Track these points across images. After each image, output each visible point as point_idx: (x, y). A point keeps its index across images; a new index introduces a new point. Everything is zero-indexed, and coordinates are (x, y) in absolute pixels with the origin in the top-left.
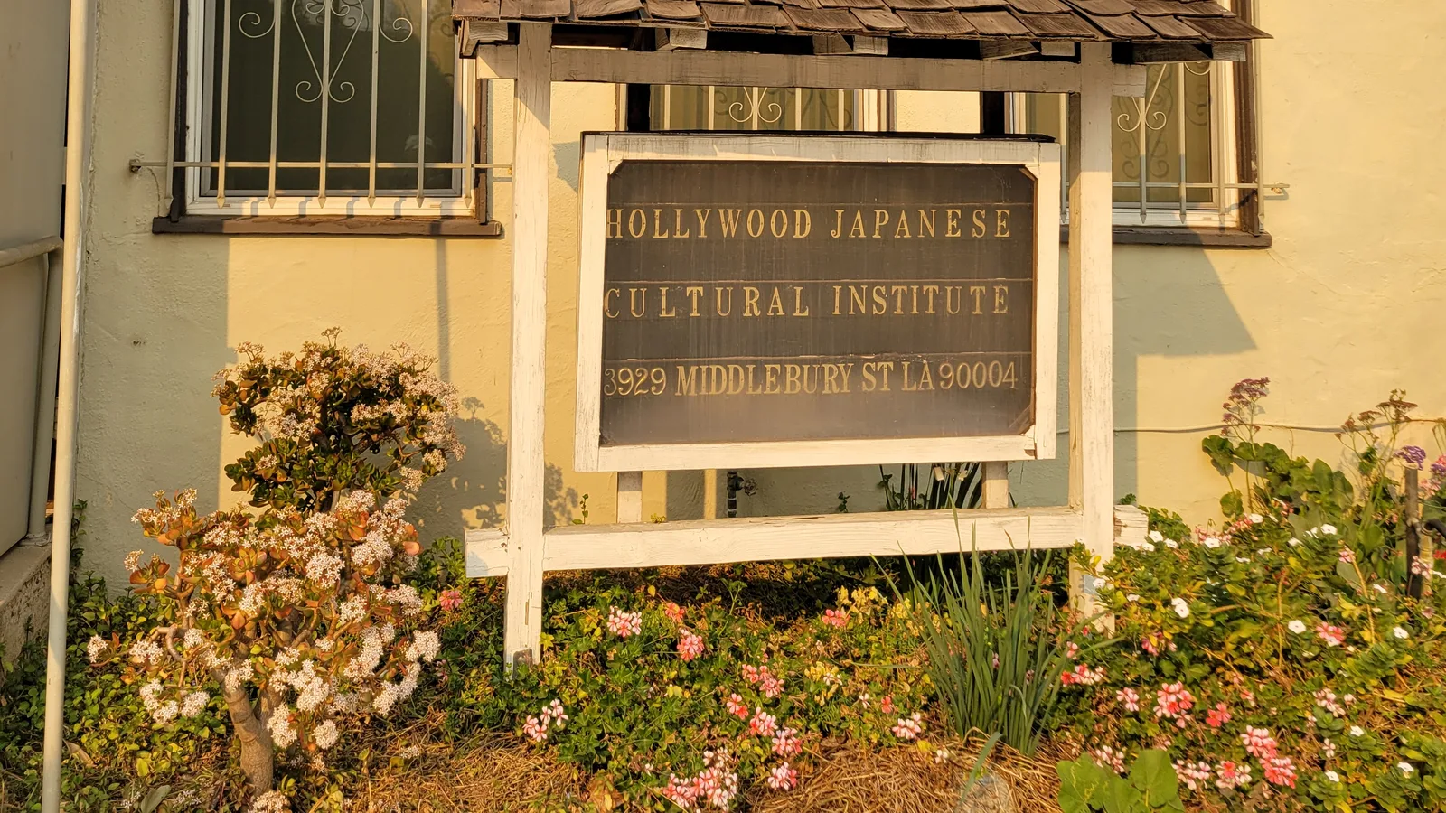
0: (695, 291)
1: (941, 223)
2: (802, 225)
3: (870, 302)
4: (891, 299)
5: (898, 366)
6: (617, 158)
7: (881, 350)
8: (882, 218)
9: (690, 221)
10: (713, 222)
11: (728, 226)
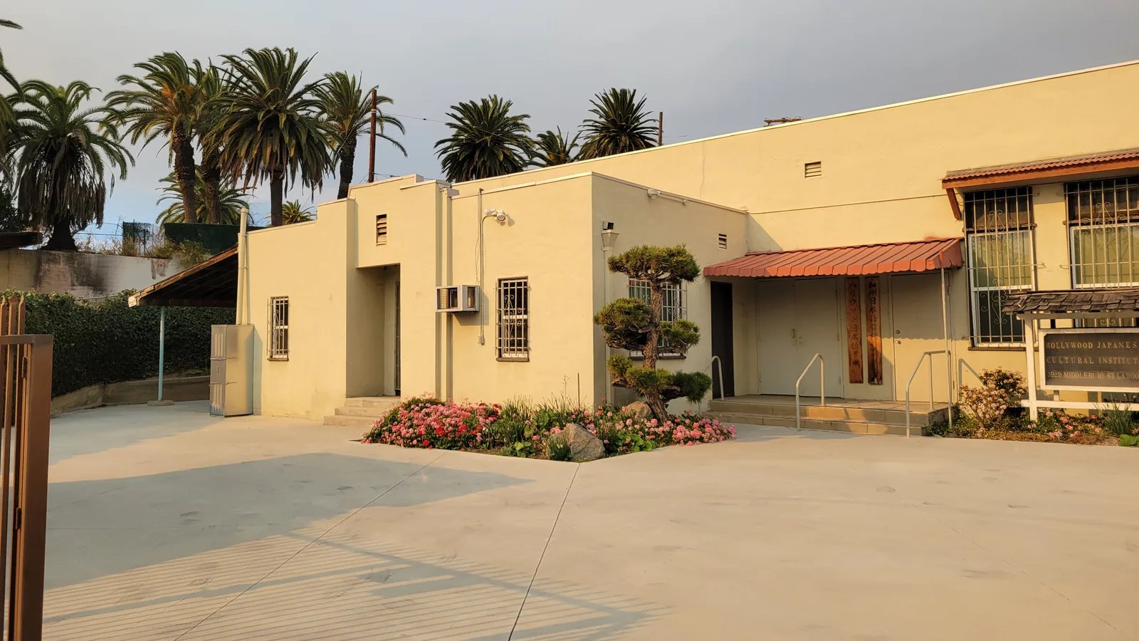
0: (1067, 358)
1: (1125, 345)
2: (1091, 345)
3: (1108, 361)
4: (1113, 360)
5: (1116, 374)
6: (1045, 334)
7: (1111, 371)
8: (1109, 344)
9: (1064, 345)
10: (1070, 345)
11: (1073, 346)
